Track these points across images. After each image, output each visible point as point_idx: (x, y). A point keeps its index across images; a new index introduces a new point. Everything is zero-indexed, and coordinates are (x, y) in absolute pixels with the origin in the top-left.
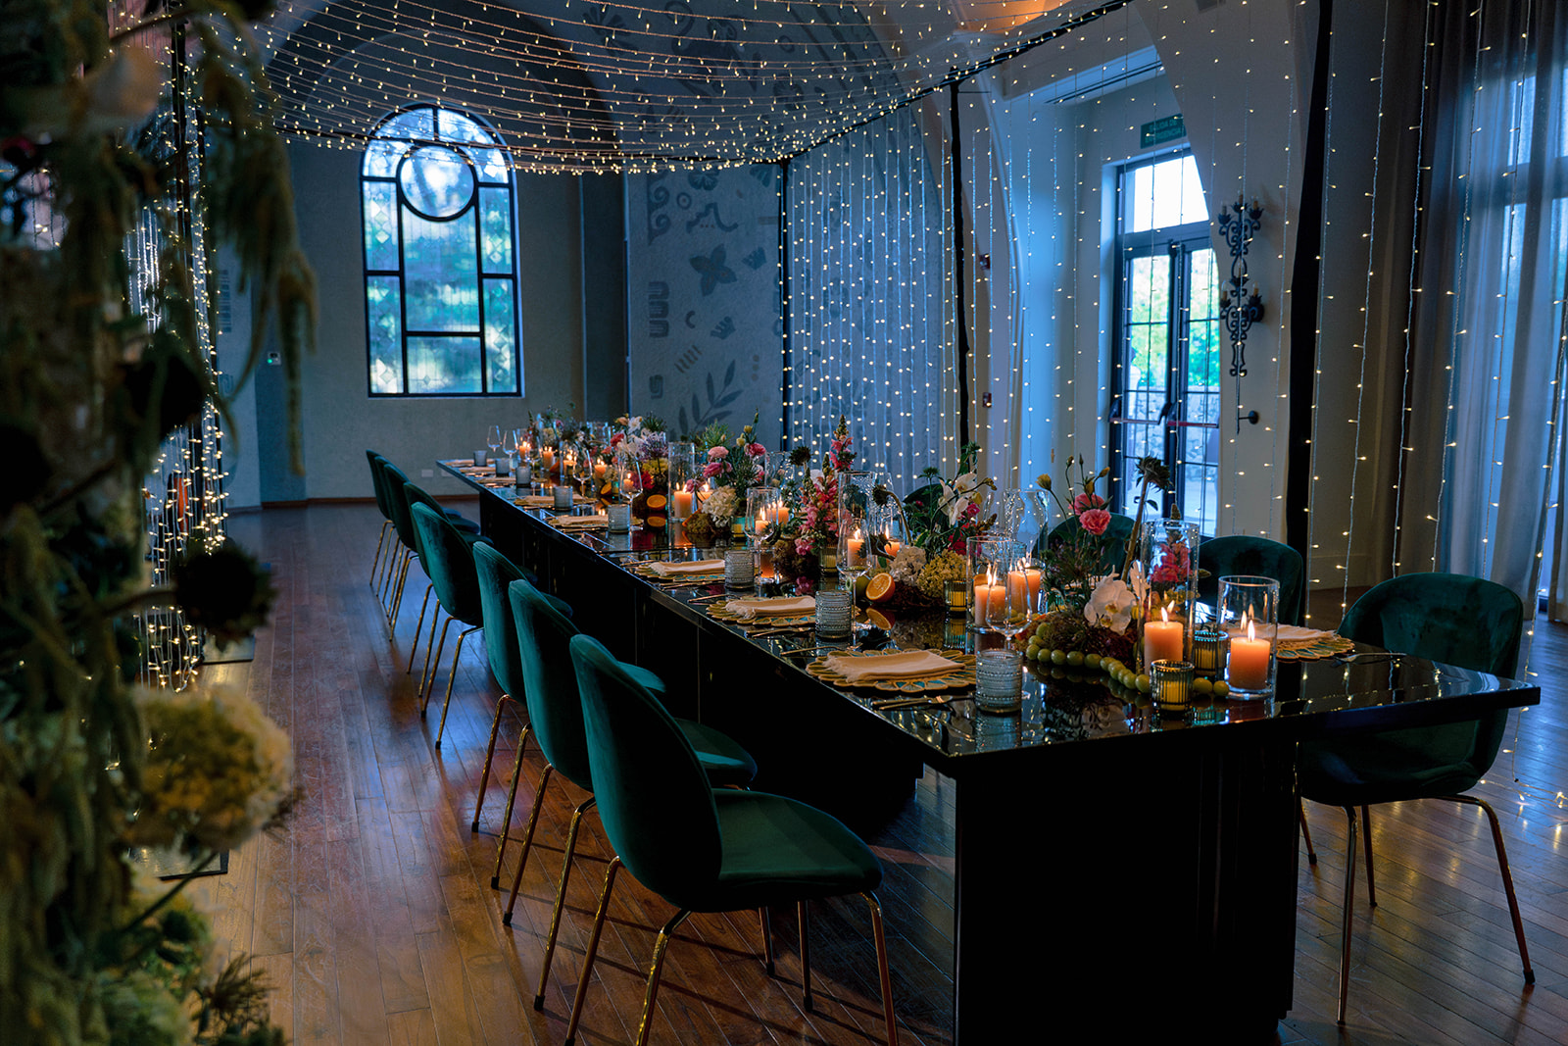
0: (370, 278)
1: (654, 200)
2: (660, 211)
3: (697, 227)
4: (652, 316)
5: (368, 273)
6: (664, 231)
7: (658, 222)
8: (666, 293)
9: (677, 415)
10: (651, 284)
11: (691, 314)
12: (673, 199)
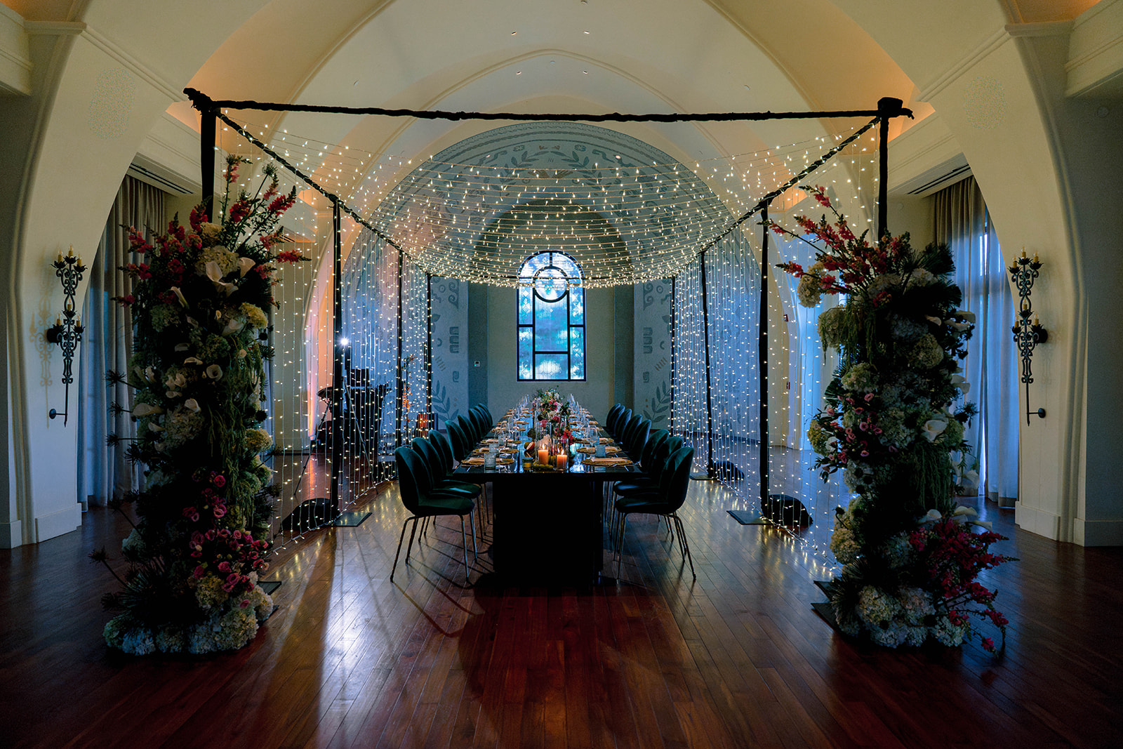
0: (520, 328)
1: (646, 289)
2: (649, 295)
3: (666, 301)
4: (645, 344)
5: (519, 326)
6: (650, 304)
7: (648, 300)
8: (651, 333)
9: (655, 391)
10: (644, 328)
11: (662, 342)
12: (655, 289)
